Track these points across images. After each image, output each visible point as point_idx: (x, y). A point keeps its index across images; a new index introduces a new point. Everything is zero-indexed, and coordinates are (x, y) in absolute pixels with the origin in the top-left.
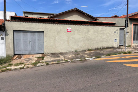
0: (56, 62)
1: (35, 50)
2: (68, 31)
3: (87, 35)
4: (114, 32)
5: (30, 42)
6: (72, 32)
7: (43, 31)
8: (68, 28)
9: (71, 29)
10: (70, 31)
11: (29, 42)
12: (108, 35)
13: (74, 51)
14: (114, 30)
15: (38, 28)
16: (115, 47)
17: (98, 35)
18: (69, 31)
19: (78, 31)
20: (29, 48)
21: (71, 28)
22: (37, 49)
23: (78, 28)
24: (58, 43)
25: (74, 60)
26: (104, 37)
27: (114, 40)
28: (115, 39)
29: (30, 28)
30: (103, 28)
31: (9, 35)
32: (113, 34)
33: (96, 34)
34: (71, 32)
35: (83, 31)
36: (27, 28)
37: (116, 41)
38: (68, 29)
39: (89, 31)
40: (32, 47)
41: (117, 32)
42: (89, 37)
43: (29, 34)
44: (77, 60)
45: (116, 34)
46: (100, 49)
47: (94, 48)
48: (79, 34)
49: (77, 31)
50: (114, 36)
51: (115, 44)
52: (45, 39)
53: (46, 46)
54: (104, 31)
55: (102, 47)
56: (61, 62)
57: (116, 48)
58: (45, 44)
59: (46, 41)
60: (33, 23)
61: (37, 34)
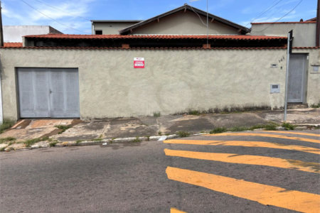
0: (74, 142)
1: (61, 110)
2: (136, 65)
3: (185, 74)
4: (269, 66)
5: (51, 92)
6: (147, 68)
7: (77, 68)
8: (135, 59)
9: (143, 62)
10: (142, 65)
11: (48, 92)
12: (250, 74)
13: (152, 115)
14: (271, 59)
15: (66, 62)
16: (273, 107)
17: (220, 75)
18: (139, 65)
19: (161, 65)
20: (50, 105)
21: (143, 59)
22: (65, 109)
23: (162, 58)
24: (112, 95)
25: (119, 139)
26: (239, 79)
27: (269, 88)
28: (274, 84)
29: (48, 62)
30: (235, 55)
31: (7, 79)
32: (265, 72)
33: (214, 71)
34: (143, 67)
35: (176, 65)
36: (43, 62)
37: (275, 90)
38: (135, 62)
39: (192, 65)
40: (54, 103)
41: (279, 65)
42: (192, 80)
43: (48, 75)
44: (127, 139)
45: (275, 70)
46: (226, 111)
47: (207, 109)
48: (166, 74)
49: (158, 67)
50: (271, 76)
51: (274, 98)
52: (82, 86)
53: (84, 101)
54: (238, 65)
55: (229, 108)
56: (86, 142)
57: (276, 109)
58: (82, 97)
59: (84, 91)
60: (55, 51)
61: (64, 74)
